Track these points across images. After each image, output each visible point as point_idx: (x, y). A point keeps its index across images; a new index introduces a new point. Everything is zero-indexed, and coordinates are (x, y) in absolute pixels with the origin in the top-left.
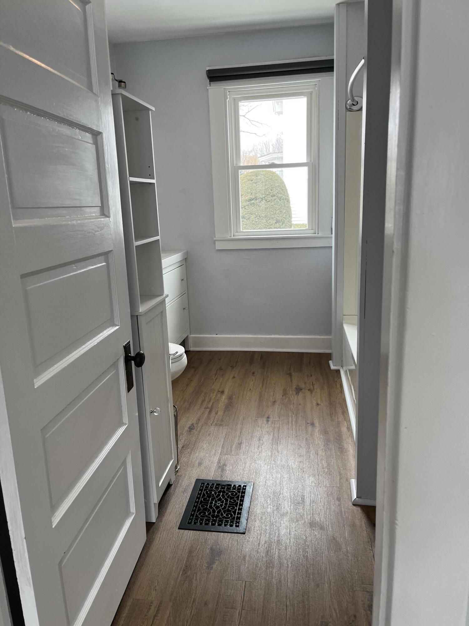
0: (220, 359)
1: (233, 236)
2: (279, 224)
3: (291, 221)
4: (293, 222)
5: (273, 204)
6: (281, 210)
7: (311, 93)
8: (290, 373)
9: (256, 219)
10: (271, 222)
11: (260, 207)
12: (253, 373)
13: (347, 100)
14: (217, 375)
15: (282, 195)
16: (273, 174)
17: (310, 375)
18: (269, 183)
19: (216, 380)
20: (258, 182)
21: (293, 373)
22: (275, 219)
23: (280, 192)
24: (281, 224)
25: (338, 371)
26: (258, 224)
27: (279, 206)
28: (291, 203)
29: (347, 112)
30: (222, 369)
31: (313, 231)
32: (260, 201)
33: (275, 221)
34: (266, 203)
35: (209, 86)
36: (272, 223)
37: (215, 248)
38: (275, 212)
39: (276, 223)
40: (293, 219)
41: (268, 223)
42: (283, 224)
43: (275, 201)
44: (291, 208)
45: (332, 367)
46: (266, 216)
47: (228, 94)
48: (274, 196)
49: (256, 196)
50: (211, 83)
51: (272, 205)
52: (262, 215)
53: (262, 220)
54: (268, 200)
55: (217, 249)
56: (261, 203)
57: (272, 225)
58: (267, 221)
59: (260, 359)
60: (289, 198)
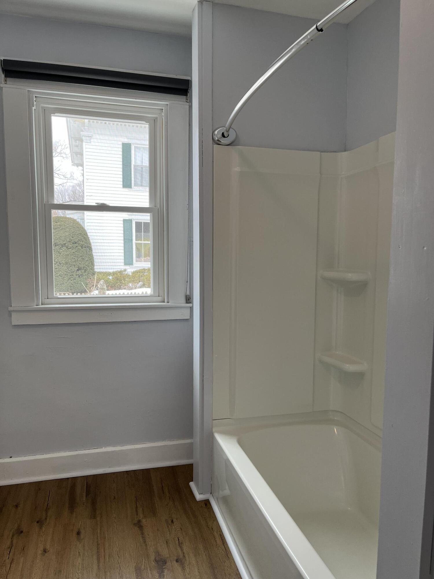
0: (17, 506)
1: (42, 304)
2: (81, 271)
3: (94, 269)
4: (96, 270)
5: (74, 251)
6: (84, 258)
7: (155, 120)
8: (139, 521)
9: (56, 265)
10: (73, 269)
11: (61, 254)
12: (78, 533)
13: (214, 129)
14: (13, 548)
15: (84, 243)
16: (74, 221)
17: (170, 522)
18: (69, 230)
19: (11, 564)
20: (58, 229)
21: (144, 521)
22: (77, 266)
23: (82, 239)
24: (83, 271)
25: (207, 503)
26: (59, 271)
27: (81, 253)
28: (93, 251)
29: (214, 145)
30: (22, 532)
31: (160, 299)
32: (61, 248)
33: (77, 268)
34: (67, 249)
35: (3, 82)
36: (73, 271)
37: (12, 324)
38: (76, 260)
39: (78, 270)
40: (95, 267)
41: (69, 270)
42: (85, 271)
43: (77, 248)
44: (94, 256)
45: (199, 497)
46: (66, 263)
47: (35, 99)
48: (76, 243)
49: (56, 242)
50: (8, 79)
51: (73, 253)
52: (62, 262)
53: (63, 267)
54: (69, 247)
55: (13, 324)
56: (61, 249)
57: (74, 272)
58: (68, 268)
59: (86, 496)
60: (91, 246)
